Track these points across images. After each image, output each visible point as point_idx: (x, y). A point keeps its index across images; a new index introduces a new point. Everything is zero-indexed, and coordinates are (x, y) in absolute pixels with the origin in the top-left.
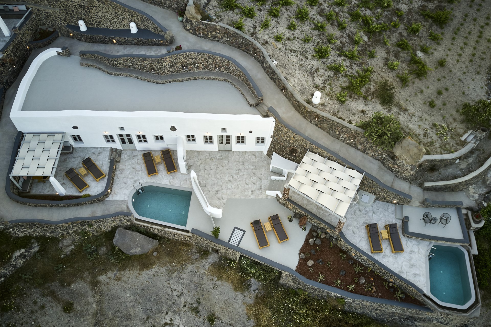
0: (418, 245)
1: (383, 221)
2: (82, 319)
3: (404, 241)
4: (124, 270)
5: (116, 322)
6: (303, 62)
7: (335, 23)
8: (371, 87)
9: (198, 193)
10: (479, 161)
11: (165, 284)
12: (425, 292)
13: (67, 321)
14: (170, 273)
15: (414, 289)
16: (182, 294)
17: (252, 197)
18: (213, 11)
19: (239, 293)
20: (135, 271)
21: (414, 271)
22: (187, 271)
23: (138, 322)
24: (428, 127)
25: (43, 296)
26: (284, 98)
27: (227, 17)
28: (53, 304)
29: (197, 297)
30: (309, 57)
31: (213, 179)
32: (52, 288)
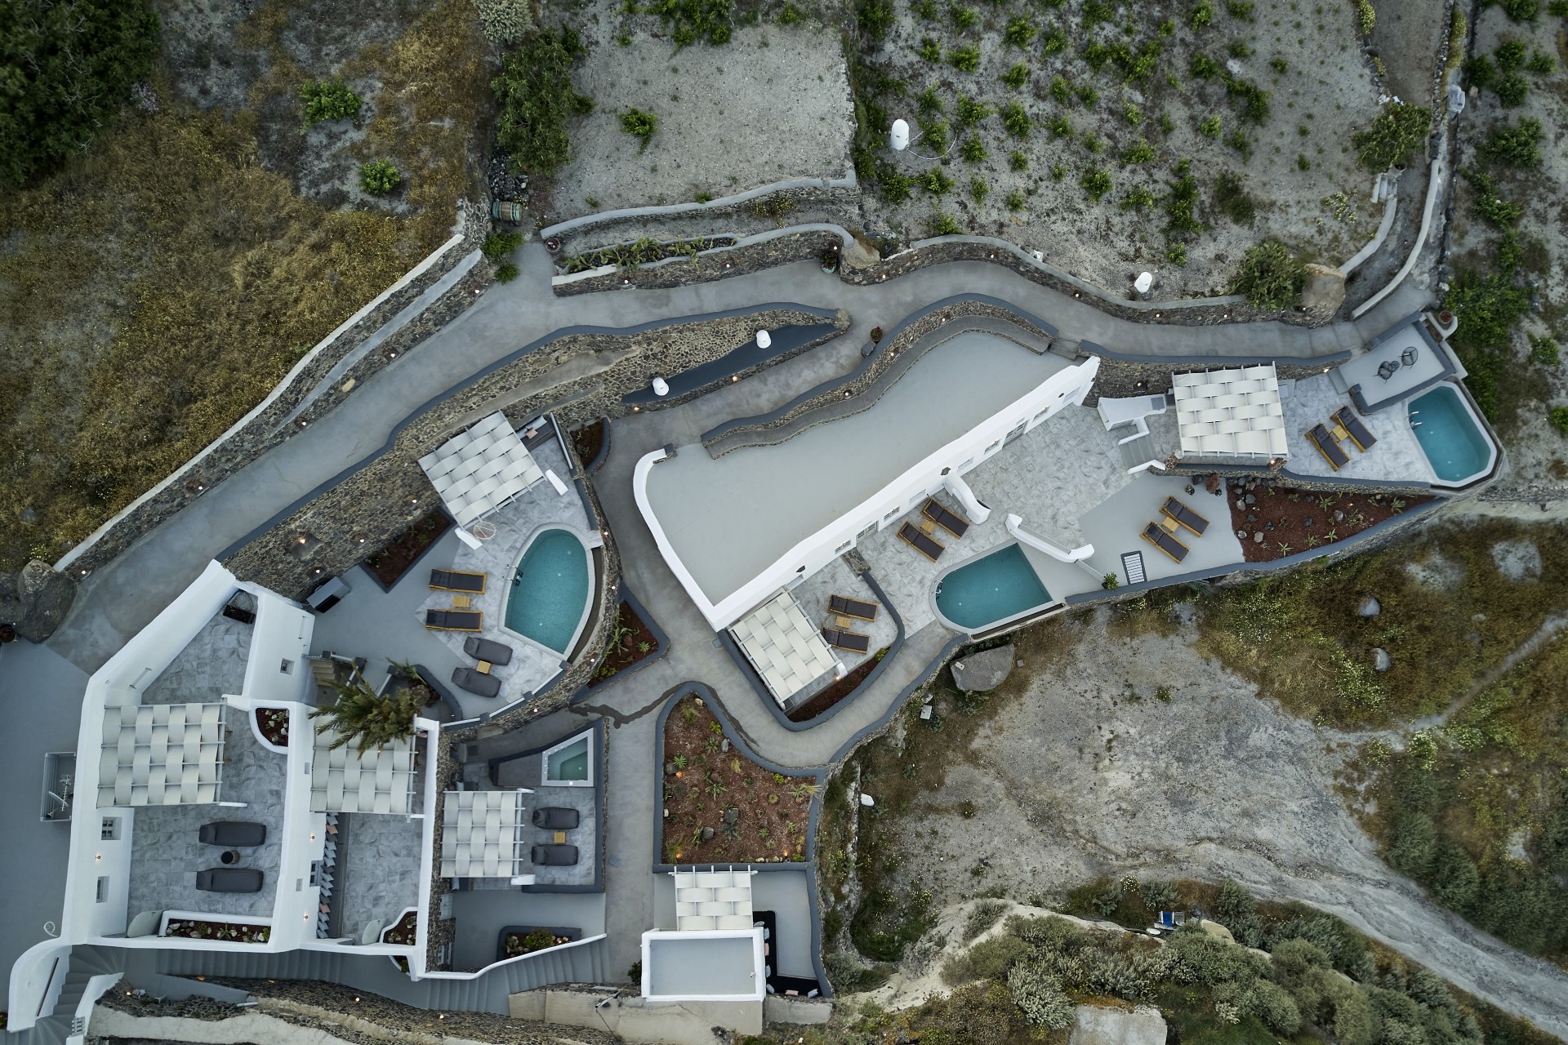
0: (1389, 418)
1: (1324, 410)
2: (998, 811)
3: (1367, 423)
4: (996, 713)
5: (1044, 783)
6: (1079, 224)
7: (1075, 99)
8: (1204, 197)
9: (1026, 539)
10: (1412, 221)
11: (1066, 693)
12: (1432, 482)
13: (981, 826)
14: (1060, 675)
15: (1417, 489)
16: (1099, 690)
17: (1111, 492)
18: (881, 224)
19: (1171, 637)
20: (1012, 705)
21: (1404, 460)
22: (1081, 657)
23: (1072, 764)
24: (1317, 213)
25: (921, 819)
26: (1084, 308)
27: (911, 220)
28: (943, 820)
29: (1122, 681)
30: (1082, 206)
31: (1031, 501)
32: (923, 802)
